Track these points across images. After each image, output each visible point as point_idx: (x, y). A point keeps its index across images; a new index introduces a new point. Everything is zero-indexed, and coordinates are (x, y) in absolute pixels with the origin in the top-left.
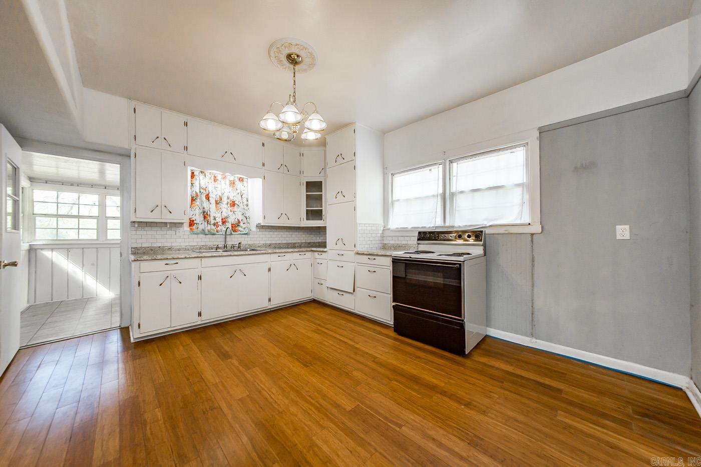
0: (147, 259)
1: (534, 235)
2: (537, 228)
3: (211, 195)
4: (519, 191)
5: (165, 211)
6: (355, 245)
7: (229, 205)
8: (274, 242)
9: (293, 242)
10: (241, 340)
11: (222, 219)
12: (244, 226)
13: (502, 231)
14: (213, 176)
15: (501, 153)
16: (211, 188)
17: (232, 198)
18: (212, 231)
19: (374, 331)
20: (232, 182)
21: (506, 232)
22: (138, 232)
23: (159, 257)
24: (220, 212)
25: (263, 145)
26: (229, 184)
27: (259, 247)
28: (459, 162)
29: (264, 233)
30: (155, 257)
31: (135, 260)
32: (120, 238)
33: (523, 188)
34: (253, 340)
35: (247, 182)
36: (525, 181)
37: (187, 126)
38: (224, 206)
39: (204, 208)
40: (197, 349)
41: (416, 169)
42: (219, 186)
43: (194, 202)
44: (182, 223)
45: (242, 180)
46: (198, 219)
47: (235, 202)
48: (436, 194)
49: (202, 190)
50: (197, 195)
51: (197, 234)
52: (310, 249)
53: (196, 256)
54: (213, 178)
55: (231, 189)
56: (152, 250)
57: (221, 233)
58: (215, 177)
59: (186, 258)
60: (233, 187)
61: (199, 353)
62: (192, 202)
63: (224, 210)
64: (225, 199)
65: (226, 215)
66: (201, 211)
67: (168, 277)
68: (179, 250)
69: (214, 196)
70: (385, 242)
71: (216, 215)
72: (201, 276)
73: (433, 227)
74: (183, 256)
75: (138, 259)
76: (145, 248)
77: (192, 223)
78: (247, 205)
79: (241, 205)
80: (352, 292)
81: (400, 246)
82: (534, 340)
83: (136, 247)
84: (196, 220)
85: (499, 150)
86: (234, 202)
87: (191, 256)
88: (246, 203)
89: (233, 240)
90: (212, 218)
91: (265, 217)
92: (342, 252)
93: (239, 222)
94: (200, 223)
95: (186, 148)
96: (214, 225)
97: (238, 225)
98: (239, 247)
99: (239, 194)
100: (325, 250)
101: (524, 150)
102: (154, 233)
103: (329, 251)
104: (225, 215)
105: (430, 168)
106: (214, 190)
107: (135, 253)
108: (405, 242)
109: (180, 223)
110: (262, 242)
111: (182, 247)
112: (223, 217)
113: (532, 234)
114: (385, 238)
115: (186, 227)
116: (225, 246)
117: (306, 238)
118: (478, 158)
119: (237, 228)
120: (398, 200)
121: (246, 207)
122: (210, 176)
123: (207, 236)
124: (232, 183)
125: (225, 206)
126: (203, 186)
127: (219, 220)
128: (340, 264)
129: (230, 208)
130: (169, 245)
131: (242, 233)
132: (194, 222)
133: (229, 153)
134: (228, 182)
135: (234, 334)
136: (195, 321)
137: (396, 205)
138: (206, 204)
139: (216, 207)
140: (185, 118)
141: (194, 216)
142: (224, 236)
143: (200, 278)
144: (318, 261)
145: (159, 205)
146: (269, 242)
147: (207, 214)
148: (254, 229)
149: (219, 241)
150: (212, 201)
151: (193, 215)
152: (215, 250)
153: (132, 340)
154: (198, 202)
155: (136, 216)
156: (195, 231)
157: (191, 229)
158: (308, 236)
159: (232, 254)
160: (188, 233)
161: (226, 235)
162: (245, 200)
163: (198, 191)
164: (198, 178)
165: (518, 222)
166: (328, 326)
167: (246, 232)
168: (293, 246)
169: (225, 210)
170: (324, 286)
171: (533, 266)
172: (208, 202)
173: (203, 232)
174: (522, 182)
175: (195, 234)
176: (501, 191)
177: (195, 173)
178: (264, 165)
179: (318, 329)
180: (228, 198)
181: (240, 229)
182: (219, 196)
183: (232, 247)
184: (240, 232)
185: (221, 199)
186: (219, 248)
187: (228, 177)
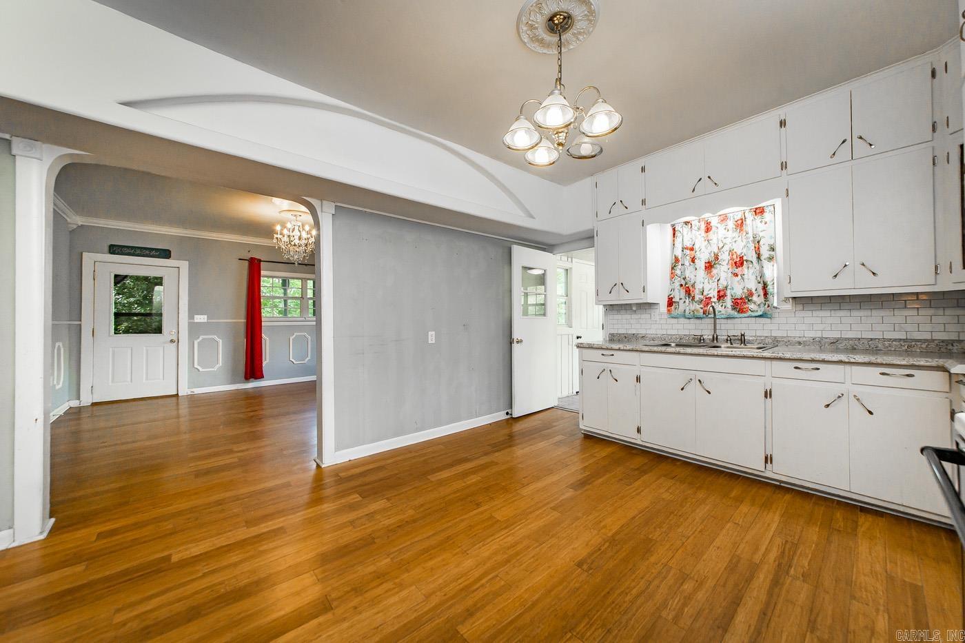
3: (698, 255)
5: (622, 290)
7: (732, 266)
11: (719, 292)
12: (760, 301)
14: (704, 224)
16: (700, 243)
17: (738, 252)
20: (739, 221)
24: (715, 281)
26: (732, 228)
35: (773, 212)
39: (686, 278)
42: (715, 237)
44: (657, 304)
45: (761, 212)
46: (679, 295)
47: (745, 258)
49: (685, 252)
50: (676, 260)
51: (677, 318)
54: (703, 226)
55: (737, 235)
58: (708, 224)
60: (740, 231)
62: (672, 270)
63: (723, 276)
64: (725, 257)
65: (726, 284)
69: (704, 256)
71: (706, 286)
72: (640, 378)
77: (669, 302)
79: (756, 261)
84: (675, 297)
86: (741, 258)
91: (789, 278)
93: (751, 294)
94: (681, 301)
95: (644, 202)
96: (700, 302)
97: (748, 300)
98: (742, 341)
99: (753, 241)
104: (723, 283)
106: (704, 246)
111: (658, 336)
112: (721, 288)
115: (663, 309)
116: (715, 338)
119: (744, 306)
122: (699, 225)
124: (739, 224)
125: (726, 268)
127: (713, 294)
129: (733, 271)
130: (643, 332)
131: (753, 314)
132: (674, 300)
133: (704, 179)
134: (731, 225)
138: (689, 271)
139: (707, 273)
140: (642, 161)
141: (673, 291)
143: (638, 379)
150: (701, 263)
151: (671, 290)
152: (695, 343)
154: (678, 270)
155: (598, 300)
156: (675, 313)
157: (669, 310)
160: (666, 316)
164: (681, 235)
167: (761, 313)
169: (725, 275)
172: (693, 268)
173: (684, 314)
175: (675, 318)
180: (731, 253)
181: (752, 306)
182: (714, 253)
183: (727, 340)
184: (750, 313)
185: (717, 258)
186: (703, 339)
187: (731, 215)
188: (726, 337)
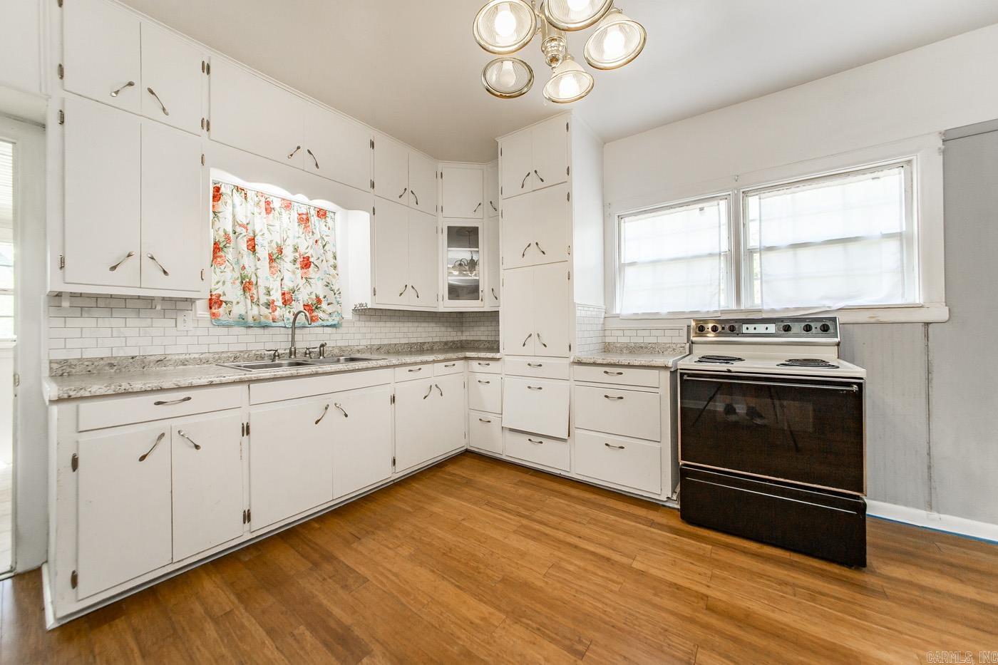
0: (103, 391)
1: (931, 326)
2: (940, 313)
3: (258, 240)
4: (893, 246)
5: (150, 269)
6: (570, 347)
7: (298, 265)
8: (386, 342)
9: (421, 340)
10: (366, 580)
11: (283, 294)
12: (329, 309)
13: (863, 317)
14: (263, 200)
15: (850, 179)
16: (259, 226)
17: (302, 250)
18: (263, 319)
19: (637, 518)
20: (304, 217)
21: (873, 320)
22: (70, 322)
23: (138, 385)
24: (279, 279)
25: (372, 145)
26: (296, 220)
27: (358, 351)
28: (763, 196)
29: (367, 324)
30: (125, 386)
31: (60, 400)
32: (15, 337)
33: (901, 240)
34: (395, 575)
35: (333, 220)
36: (904, 229)
37: (208, 73)
38: (286, 265)
39: (244, 268)
40: (258, 627)
41: (671, 207)
42: (277, 223)
43: (221, 254)
44: (191, 301)
45: (325, 215)
46: (232, 292)
47: (311, 260)
48: (717, 251)
49: (239, 229)
50: (228, 239)
51: (228, 326)
52: (461, 355)
53: (236, 377)
54: (263, 204)
55: (301, 231)
56: (112, 365)
57: (281, 324)
58: (268, 203)
59: (211, 385)
60: (306, 227)
61: (268, 642)
62: (214, 252)
63: (287, 276)
64: (288, 253)
65: (291, 285)
66: (237, 275)
67: (163, 435)
68: (184, 363)
69: (266, 244)
70: (608, 340)
71: (271, 283)
72: (248, 427)
73: (716, 311)
74: (204, 381)
75: (72, 393)
76: (92, 361)
77: (214, 302)
78: (335, 267)
79: (324, 266)
80: (566, 438)
81: (642, 347)
82: (935, 515)
83: (66, 361)
84: (224, 294)
85: (848, 174)
86: (308, 258)
87: (224, 380)
88: (332, 262)
89: (309, 339)
90: (262, 290)
91: (375, 291)
92: (539, 361)
93: (319, 301)
94: (235, 303)
95: (206, 125)
96: (268, 305)
97: (317, 308)
98: (321, 354)
99: (319, 242)
100: (498, 356)
101: (900, 173)
102: (116, 322)
103: (507, 358)
104: (288, 285)
105: (701, 205)
106: (265, 231)
107: (62, 375)
108: (653, 340)
109: (186, 300)
110: (364, 343)
111: (193, 356)
112: (286, 289)
113: (927, 324)
114: (607, 333)
115: (201, 309)
116: (292, 353)
117: (439, 334)
118: (802, 188)
119: (315, 314)
120: (632, 264)
121: (332, 271)
122: (256, 199)
123: (251, 331)
124: (304, 220)
125: (290, 266)
126: (241, 218)
127: (276, 296)
128: (535, 383)
129: (299, 272)
130: (157, 351)
131: (325, 323)
132: (221, 298)
133: (303, 151)
134: (295, 216)
135: (340, 562)
136: (236, 534)
137: (629, 271)
138: (247, 260)
139: (270, 267)
140: (207, 54)
141: (220, 284)
142: (290, 331)
143: (246, 430)
144: (480, 377)
145: (136, 253)
146: (377, 342)
147: (250, 283)
148: (348, 315)
149: (277, 341)
150: (263, 252)
151: (218, 282)
152: (270, 362)
153: (51, 623)
154: (229, 254)
155: (64, 279)
156: (224, 318)
157: (213, 314)
158: (443, 329)
159: (320, 370)
160: (208, 324)
161: (294, 327)
162: (330, 256)
163: (230, 230)
164: (230, 202)
165: (898, 301)
166: (538, 515)
167: (335, 322)
168: (421, 349)
169: (290, 275)
170: (495, 427)
171: (929, 380)
172: (252, 256)
173: (242, 322)
174: (898, 231)
175: (224, 326)
176: (852, 247)
177: (223, 190)
178: (373, 185)
179: (525, 527)
180: (296, 250)
181: (321, 314)
182: (277, 243)
183: (306, 354)
184: (320, 322)
185: (280, 251)
186: (278, 356)
187: (296, 204)
188: (304, 351)
